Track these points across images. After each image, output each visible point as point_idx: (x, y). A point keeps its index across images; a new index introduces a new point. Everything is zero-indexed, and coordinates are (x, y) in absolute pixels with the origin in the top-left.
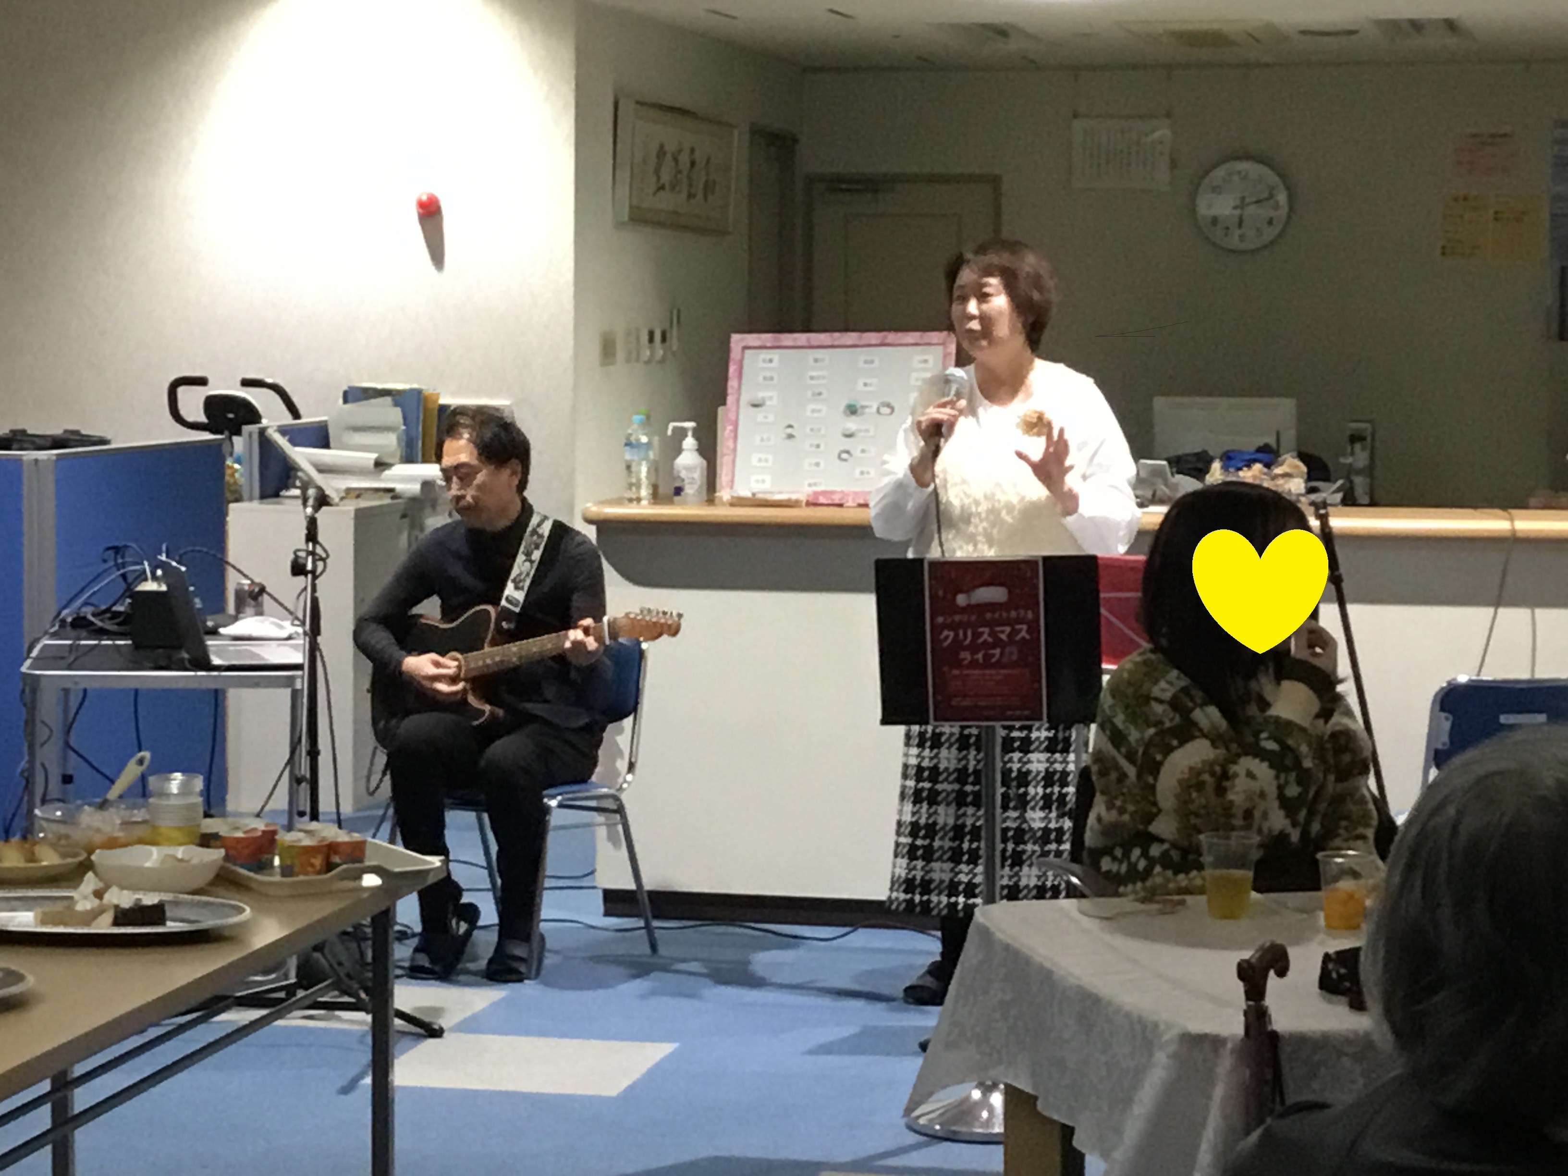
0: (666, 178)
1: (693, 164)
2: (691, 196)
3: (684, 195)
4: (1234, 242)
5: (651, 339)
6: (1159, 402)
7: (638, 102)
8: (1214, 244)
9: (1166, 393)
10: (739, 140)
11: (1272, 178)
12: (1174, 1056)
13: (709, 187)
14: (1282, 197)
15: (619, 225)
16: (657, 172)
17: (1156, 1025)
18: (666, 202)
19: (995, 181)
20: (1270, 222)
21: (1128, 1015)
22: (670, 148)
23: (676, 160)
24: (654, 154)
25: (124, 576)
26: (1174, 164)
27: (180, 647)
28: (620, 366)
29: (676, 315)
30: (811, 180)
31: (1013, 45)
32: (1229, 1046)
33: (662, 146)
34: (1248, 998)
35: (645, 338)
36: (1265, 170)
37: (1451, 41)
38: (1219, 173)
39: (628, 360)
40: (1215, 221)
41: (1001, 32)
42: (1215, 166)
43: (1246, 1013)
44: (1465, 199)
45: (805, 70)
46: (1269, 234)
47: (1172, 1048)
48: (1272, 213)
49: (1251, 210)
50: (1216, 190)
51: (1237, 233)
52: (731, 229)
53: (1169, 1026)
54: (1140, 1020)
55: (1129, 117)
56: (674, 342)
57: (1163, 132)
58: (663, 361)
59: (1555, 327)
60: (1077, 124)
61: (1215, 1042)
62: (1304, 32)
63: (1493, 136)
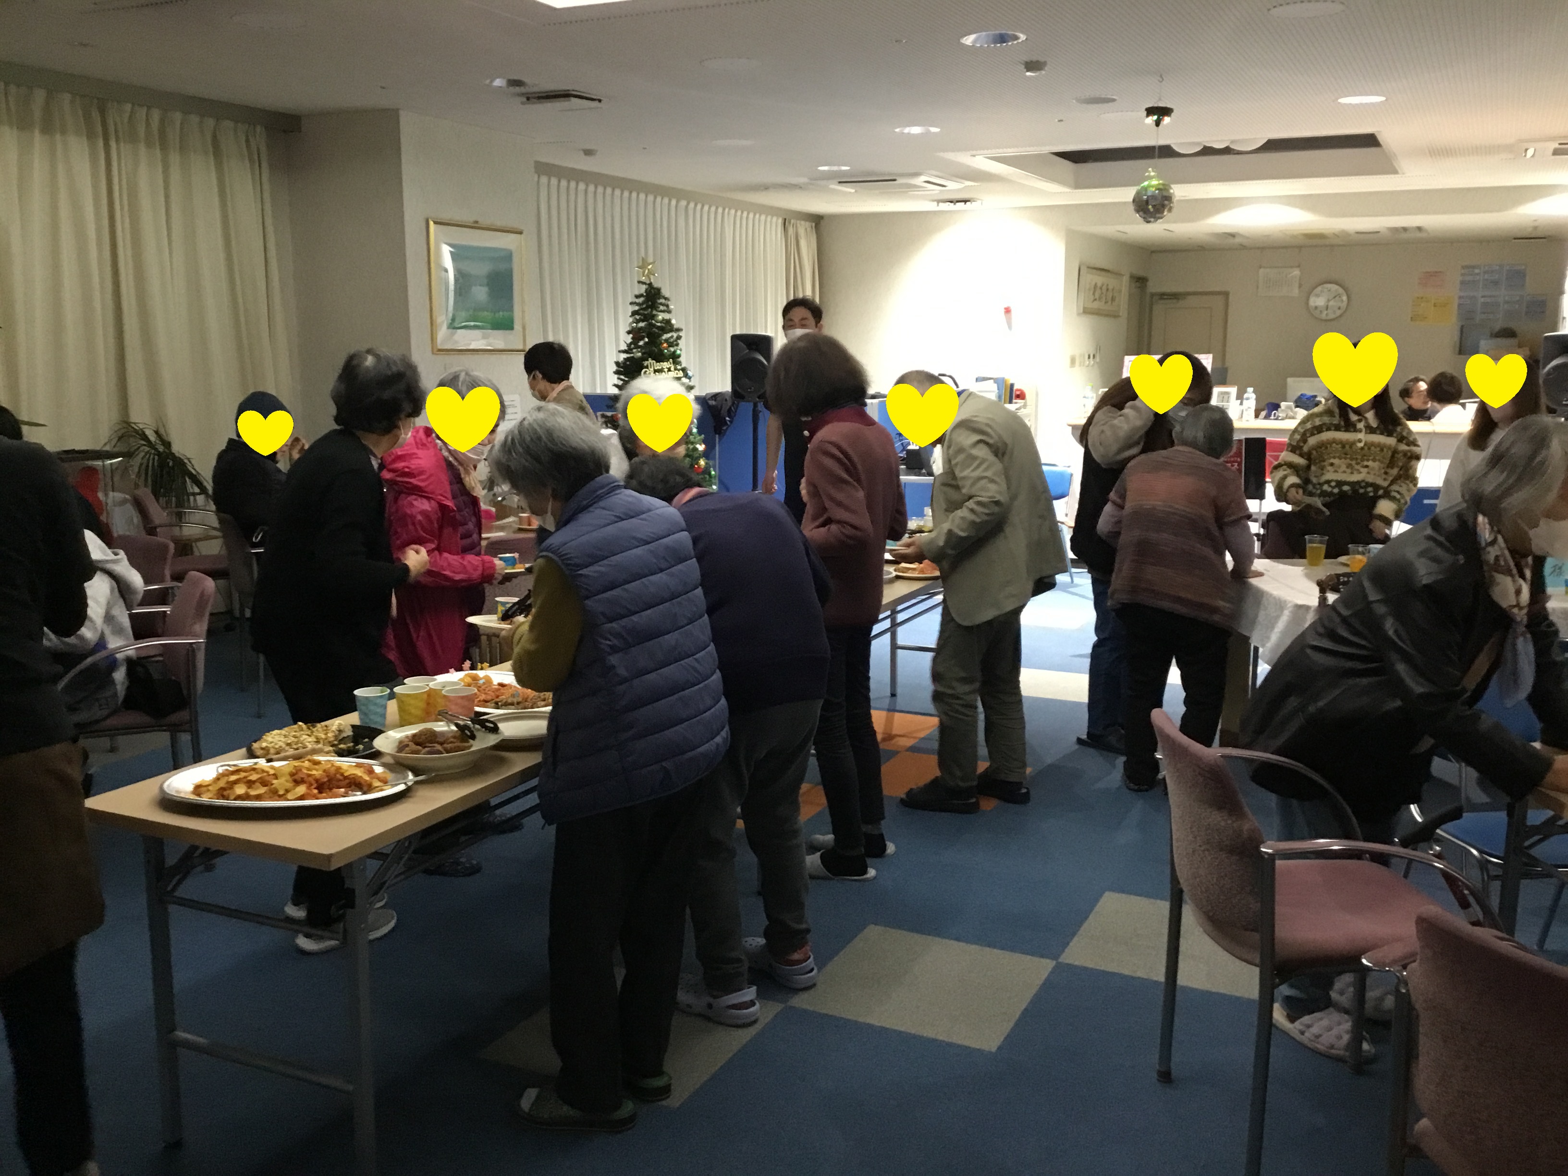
0: (1097, 296)
1: (1107, 290)
2: (1106, 302)
3: (1103, 302)
4: (1324, 316)
5: (1089, 357)
6: (1290, 380)
7: (1088, 267)
8: (1316, 318)
9: (1292, 376)
10: (1126, 279)
11: (1341, 290)
12: (1291, 612)
13: (1113, 299)
14: (1345, 298)
15: (1079, 314)
16: (1094, 294)
17: (1285, 601)
18: (1096, 305)
19: (1226, 294)
20: (1339, 308)
21: (1275, 598)
22: (1099, 285)
23: (1101, 288)
24: (1093, 287)
25: (902, 444)
26: (1300, 286)
27: (922, 469)
28: (1077, 369)
29: (1098, 348)
30: (1152, 295)
31: (1237, 240)
32: (1312, 609)
33: (1096, 284)
34: (1320, 593)
35: (1087, 357)
36: (1336, 287)
37: (1419, 235)
38: (1319, 288)
39: (1080, 365)
40: (1316, 308)
41: (1233, 235)
42: (1316, 287)
43: (1319, 598)
44: (1422, 298)
45: (1153, 252)
46: (1339, 313)
47: (1290, 609)
48: (1339, 304)
49: (1331, 303)
50: (1317, 296)
51: (1326, 312)
52: (1121, 314)
53: (1290, 602)
54: (1279, 599)
55: (1281, 267)
56: (1098, 359)
57: (1296, 272)
58: (1093, 365)
59: (1457, 349)
60: (1262, 270)
61: (1307, 608)
62: (1357, 233)
63: (1436, 272)
